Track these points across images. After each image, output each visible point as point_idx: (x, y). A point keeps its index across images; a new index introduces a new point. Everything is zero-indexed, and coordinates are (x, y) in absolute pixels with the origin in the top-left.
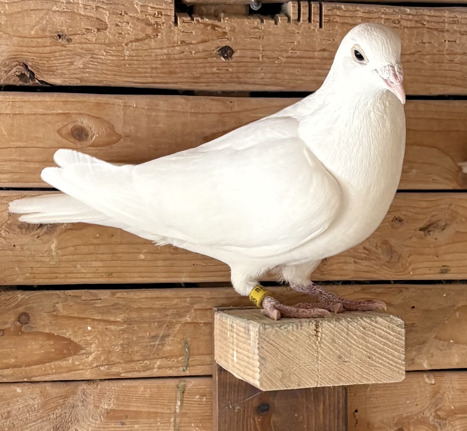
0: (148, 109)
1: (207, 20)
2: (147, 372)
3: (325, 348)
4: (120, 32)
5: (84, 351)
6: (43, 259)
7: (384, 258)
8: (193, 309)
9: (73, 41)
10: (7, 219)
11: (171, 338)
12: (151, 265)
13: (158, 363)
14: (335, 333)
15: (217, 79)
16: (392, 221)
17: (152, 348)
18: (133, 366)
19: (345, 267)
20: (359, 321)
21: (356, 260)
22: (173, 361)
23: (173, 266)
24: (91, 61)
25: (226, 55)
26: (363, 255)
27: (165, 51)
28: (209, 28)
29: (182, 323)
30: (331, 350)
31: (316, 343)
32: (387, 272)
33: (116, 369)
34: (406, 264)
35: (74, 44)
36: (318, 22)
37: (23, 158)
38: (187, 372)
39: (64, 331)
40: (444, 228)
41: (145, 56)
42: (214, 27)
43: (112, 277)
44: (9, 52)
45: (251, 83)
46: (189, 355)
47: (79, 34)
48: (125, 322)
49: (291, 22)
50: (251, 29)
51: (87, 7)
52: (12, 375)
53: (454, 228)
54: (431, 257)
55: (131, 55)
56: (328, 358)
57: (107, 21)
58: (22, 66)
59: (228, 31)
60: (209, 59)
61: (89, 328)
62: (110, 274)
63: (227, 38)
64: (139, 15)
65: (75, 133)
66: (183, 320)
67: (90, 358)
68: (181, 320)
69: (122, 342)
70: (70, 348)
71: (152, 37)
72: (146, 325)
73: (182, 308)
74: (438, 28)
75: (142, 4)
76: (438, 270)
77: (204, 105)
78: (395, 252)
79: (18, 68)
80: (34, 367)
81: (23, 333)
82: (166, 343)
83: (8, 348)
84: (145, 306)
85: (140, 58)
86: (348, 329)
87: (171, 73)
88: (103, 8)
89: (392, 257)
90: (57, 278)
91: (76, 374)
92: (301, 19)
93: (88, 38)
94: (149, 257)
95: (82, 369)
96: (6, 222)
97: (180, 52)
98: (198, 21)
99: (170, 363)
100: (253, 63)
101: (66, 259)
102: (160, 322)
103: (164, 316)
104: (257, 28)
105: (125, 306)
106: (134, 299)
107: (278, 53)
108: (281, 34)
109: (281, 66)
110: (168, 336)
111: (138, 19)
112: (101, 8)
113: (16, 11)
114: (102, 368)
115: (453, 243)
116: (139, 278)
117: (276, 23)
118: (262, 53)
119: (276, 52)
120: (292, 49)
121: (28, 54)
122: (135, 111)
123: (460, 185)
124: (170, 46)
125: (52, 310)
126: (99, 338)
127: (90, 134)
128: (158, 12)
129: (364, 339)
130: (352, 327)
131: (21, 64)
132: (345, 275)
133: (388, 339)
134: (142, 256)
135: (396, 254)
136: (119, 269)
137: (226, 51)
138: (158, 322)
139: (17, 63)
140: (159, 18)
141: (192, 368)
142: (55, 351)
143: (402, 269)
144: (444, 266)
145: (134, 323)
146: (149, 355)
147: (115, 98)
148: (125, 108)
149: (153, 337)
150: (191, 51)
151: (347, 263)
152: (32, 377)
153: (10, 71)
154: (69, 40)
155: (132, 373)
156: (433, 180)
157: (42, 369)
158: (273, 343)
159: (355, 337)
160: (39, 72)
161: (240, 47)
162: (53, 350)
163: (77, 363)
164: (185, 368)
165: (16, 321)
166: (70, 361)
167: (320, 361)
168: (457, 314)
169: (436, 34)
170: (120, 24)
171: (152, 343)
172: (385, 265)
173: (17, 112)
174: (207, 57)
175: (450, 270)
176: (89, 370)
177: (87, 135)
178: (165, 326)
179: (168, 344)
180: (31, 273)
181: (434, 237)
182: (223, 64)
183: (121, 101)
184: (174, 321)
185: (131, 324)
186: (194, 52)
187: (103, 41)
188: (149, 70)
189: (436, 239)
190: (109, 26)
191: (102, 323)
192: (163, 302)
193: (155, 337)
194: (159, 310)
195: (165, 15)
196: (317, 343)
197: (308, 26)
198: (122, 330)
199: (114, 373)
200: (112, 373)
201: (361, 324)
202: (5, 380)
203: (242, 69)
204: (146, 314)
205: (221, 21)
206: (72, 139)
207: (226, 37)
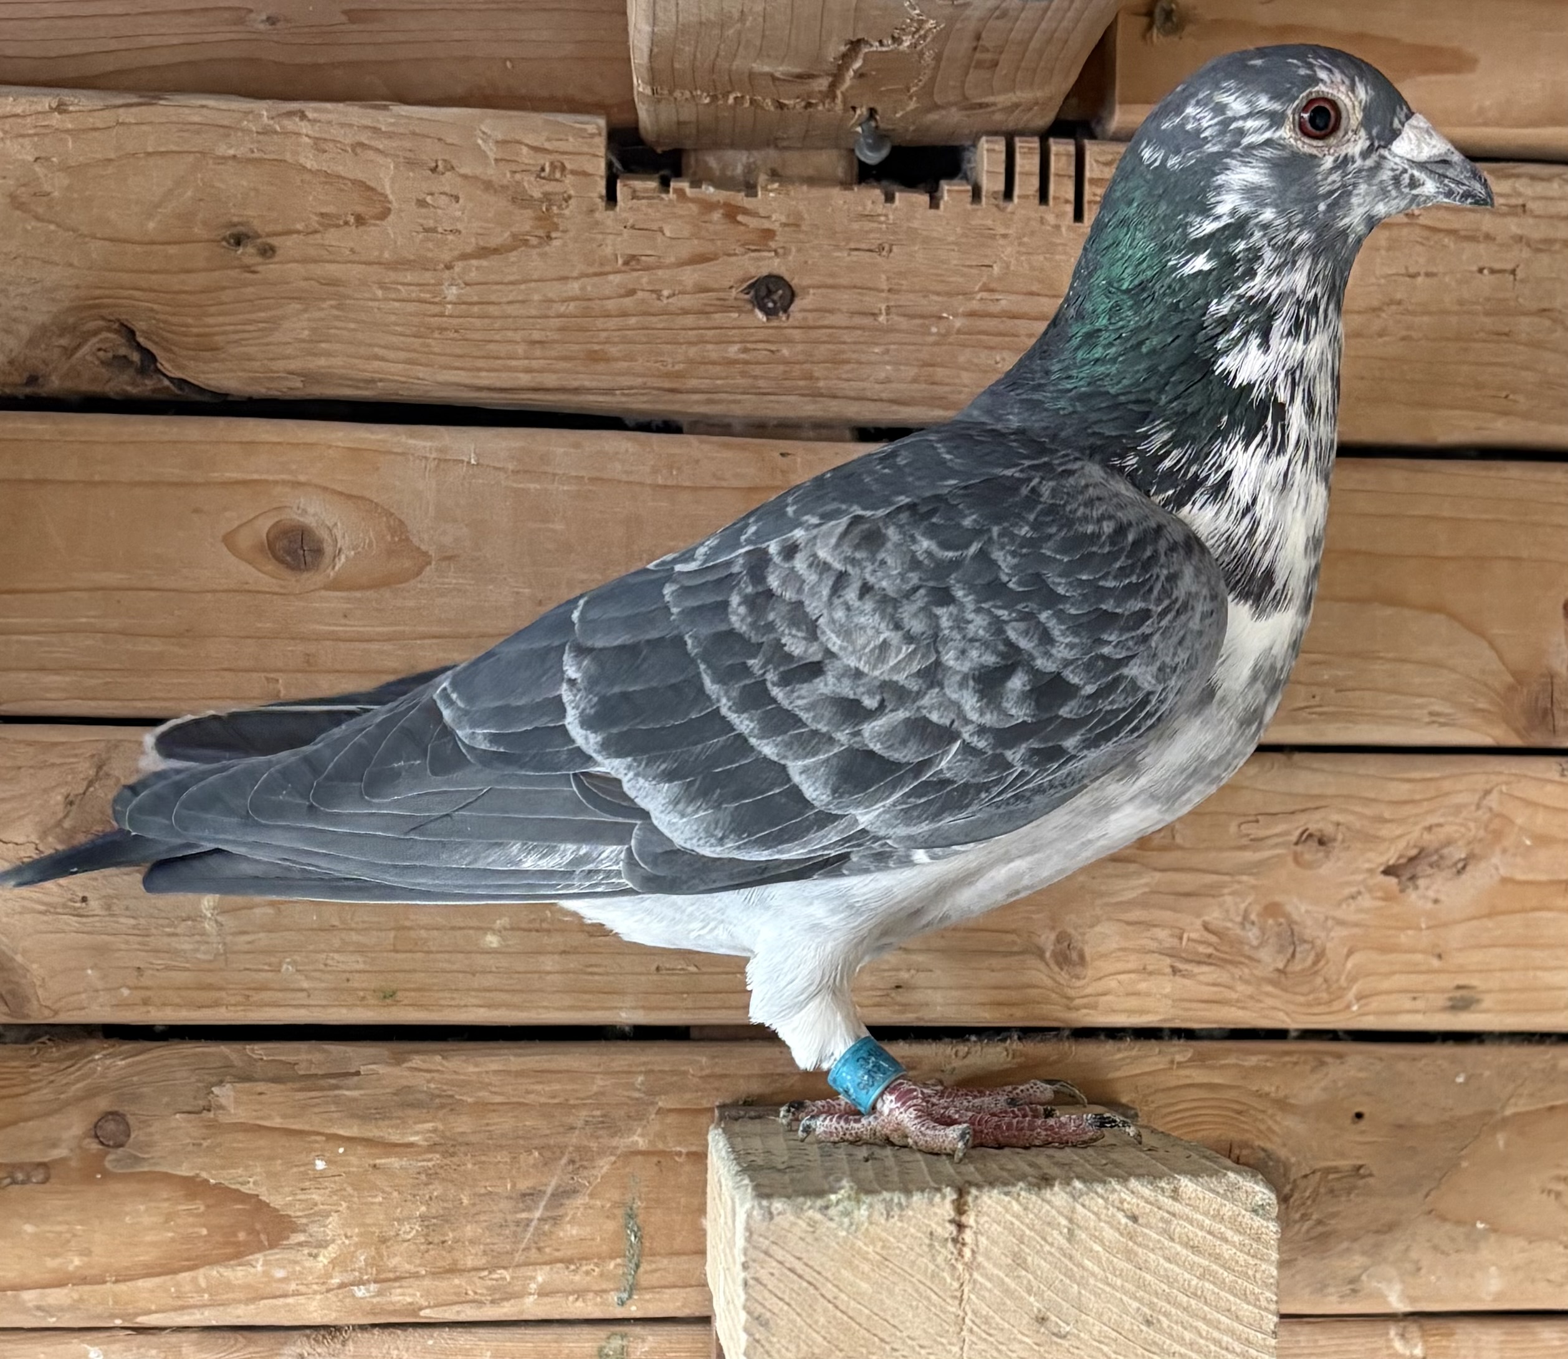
0: (515, 472)
1: (711, 189)
2: (505, 1303)
3: (989, 1285)
4: (431, 223)
5: (302, 1238)
6: (175, 943)
7: (1270, 959)
8: (653, 1110)
9: (279, 252)
10: (61, 815)
11: (580, 1201)
12: (521, 969)
13: (540, 1279)
14: (1023, 1235)
15: (740, 381)
16: (1297, 843)
17: (519, 1229)
18: (459, 1286)
19: (1143, 986)
20: (1114, 1190)
21: (1180, 965)
22: (587, 1273)
23: (592, 974)
24: (337, 318)
25: (770, 305)
26: (1202, 949)
27: (574, 287)
28: (717, 216)
29: (619, 1152)
30: (1007, 1291)
31: (954, 1267)
32: (1278, 1004)
33: (403, 1294)
34: (1338, 980)
35: (281, 263)
36: (1067, 201)
37: (114, 624)
38: (634, 1308)
39: (240, 1171)
40: (1464, 868)
41: (510, 303)
42: (732, 213)
43: (397, 1003)
44: (77, 287)
45: (852, 394)
46: (640, 1255)
47: (298, 232)
48: (432, 1147)
49: (984, 199)
50: (851, 220)
51: (325, 146)
52: (73, 1308)
53: (1497, 869)
54: (1419, 957)
55: (465, 299)
56: (998, 1319)
57: (388, 192)
58: (116, 331)
59: (776, 226)
60: (717, 316)
61: (320, 1165)
62: (388, 996)
63: (775, 251)
64: (491, 172)
65: (279, 545)
66: (622, 1143)
67: (321, 1258)
68: (615, 1142)
69: (423, 1209)
70: (258, 1226)
71: (534, 241)
72: (503, 1157)
73: (619, 1105)
74: (1456, 226)
75: (500, 137)
76: (1441, 1000)
77: (697, 461)
78: (1305, 941)
79: (105, 340)
80: (140, 1283)
81: (107, 1175)
82: (566, 1214)
83: (60, 1223)
84: (498, 1099)
85: (492, 310)
86: (1071, 1220)
87: (594, 357)
88: (377, 150)
89: (1293, 955)
90: (216, 1004)
91: (274, 1308)
92: (1017, 192)
93: (327, 242)
94: (515, 941)
95: (296, 1293)
96: (59, 823)
97: (622, 291)
98: (680, 193)
99: (577, 1278)
100: (859, 332)
101: (249, 943)
102: (548, 1147)
103: (561, 1129)
104: (871, 217)
105: (439, 1096)
106: (465, 1074)
107: (939, 299)
108: (951, 239)
109: (950, 344)
110: (574, 1192)
111: (488, 186)
112: (370, 147)
113: (99, 156)
114: (360, 1292)
115: (1490, 915)
116: (482, 1010)
117: (934, 203)
118: (887, 299)
119: (935, 298)
120: (986, 289)
121: (137, 294)
122: (474, 476)
123: (1517, 732)
124: (591, 270)
125: (202, 1103)
126: (351, 1196)
127: (328, 549)
128: (552, 164)
129: (1129, 1256)
130: (1085, 1211)
131: (116, 326)
132: (1142, 1012)
133: (1217, 1258)
134: (492, 941)
135: (1307, 946)
136: (419, 977)
137: (770, 293)
138: (541, 1149)
139: (101, 323)
140: (554, 183)
141: (648, 1297)
142: (209, 1235)
143: (1325, 996)
144: (1459, 987)
145: (463, 1149)
146: (511, 1253)
147: (411, 437)
148: (442, 466)
149: (524, 1195)
150: (657, 287)
151: (1151, 973)
152: (137, 1315)
153: (79, 347)
154: (268, 251)
155: (456, 1308)
156: (1431, 714)
157: (167, 1291)
158: (799, 1267)
159: (1097, 1248)
160: (170, 351)
161: (817, 279)
162: (204, 1232)
163: (280, 1274)
164: (625, 1295)
165: (86, 1135)
166: (259, 1268)
167: (971, 1331)
168: (1501, 1140)
169: (1452, 245)
170: (429, 199)
171: (524, 1215)
172: (1271, 982)
173: (97, 478)
174: (708, 309)
175: (1478, 1001)
176: (318, 1297)
177: (318, 552)
178: (564, 1161)
179: (573, 1217)
180: (136, 988)
181: (1431, 894)
182: (762, 334)
183: (428, 444)
184: (594, 1145)
185: (453, 1155)
186: (666, 293)
187: (376, 253)
188: (520, 350)
189: (1436, 901)
190: (395, 205)
191: (360, 1149)
192: (557, 1087)
193: (529, 1197)
194: (545, 1111)
195: (573, 172)
196: (960, 1267)
197: (1038, 215)
198: (426, 1170)
199: (397, 1307)
200: (392, 1308)
201: (1122, 1201)
202: (51, 1322)
203: (823, 351)
204: (503, 1123)
205: (756, 195)
206: (271, 566)
207: (772, 244)
